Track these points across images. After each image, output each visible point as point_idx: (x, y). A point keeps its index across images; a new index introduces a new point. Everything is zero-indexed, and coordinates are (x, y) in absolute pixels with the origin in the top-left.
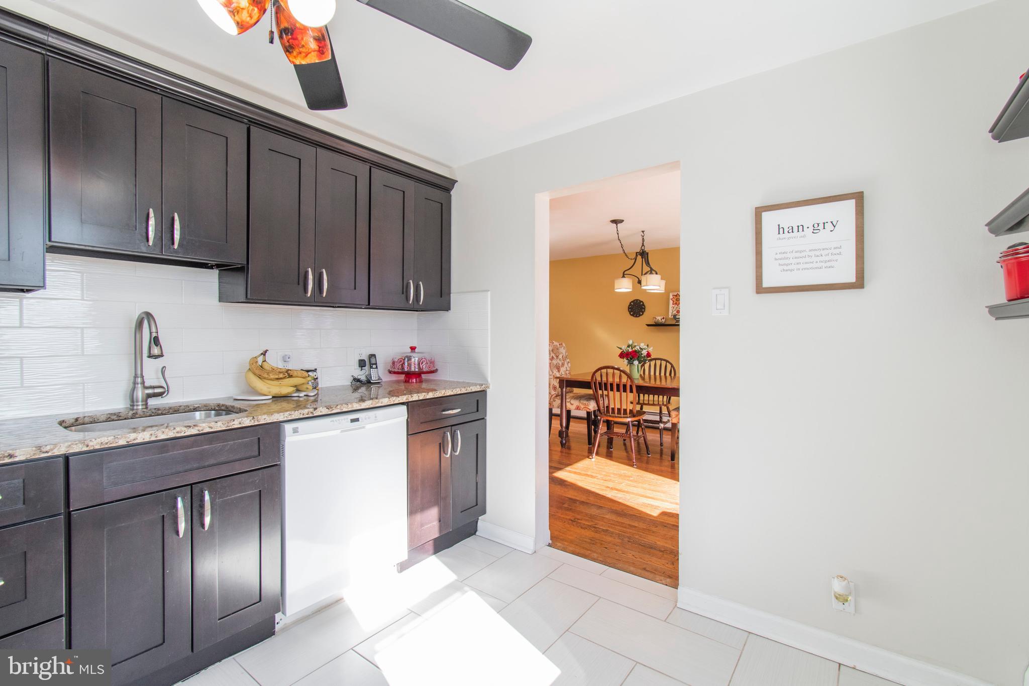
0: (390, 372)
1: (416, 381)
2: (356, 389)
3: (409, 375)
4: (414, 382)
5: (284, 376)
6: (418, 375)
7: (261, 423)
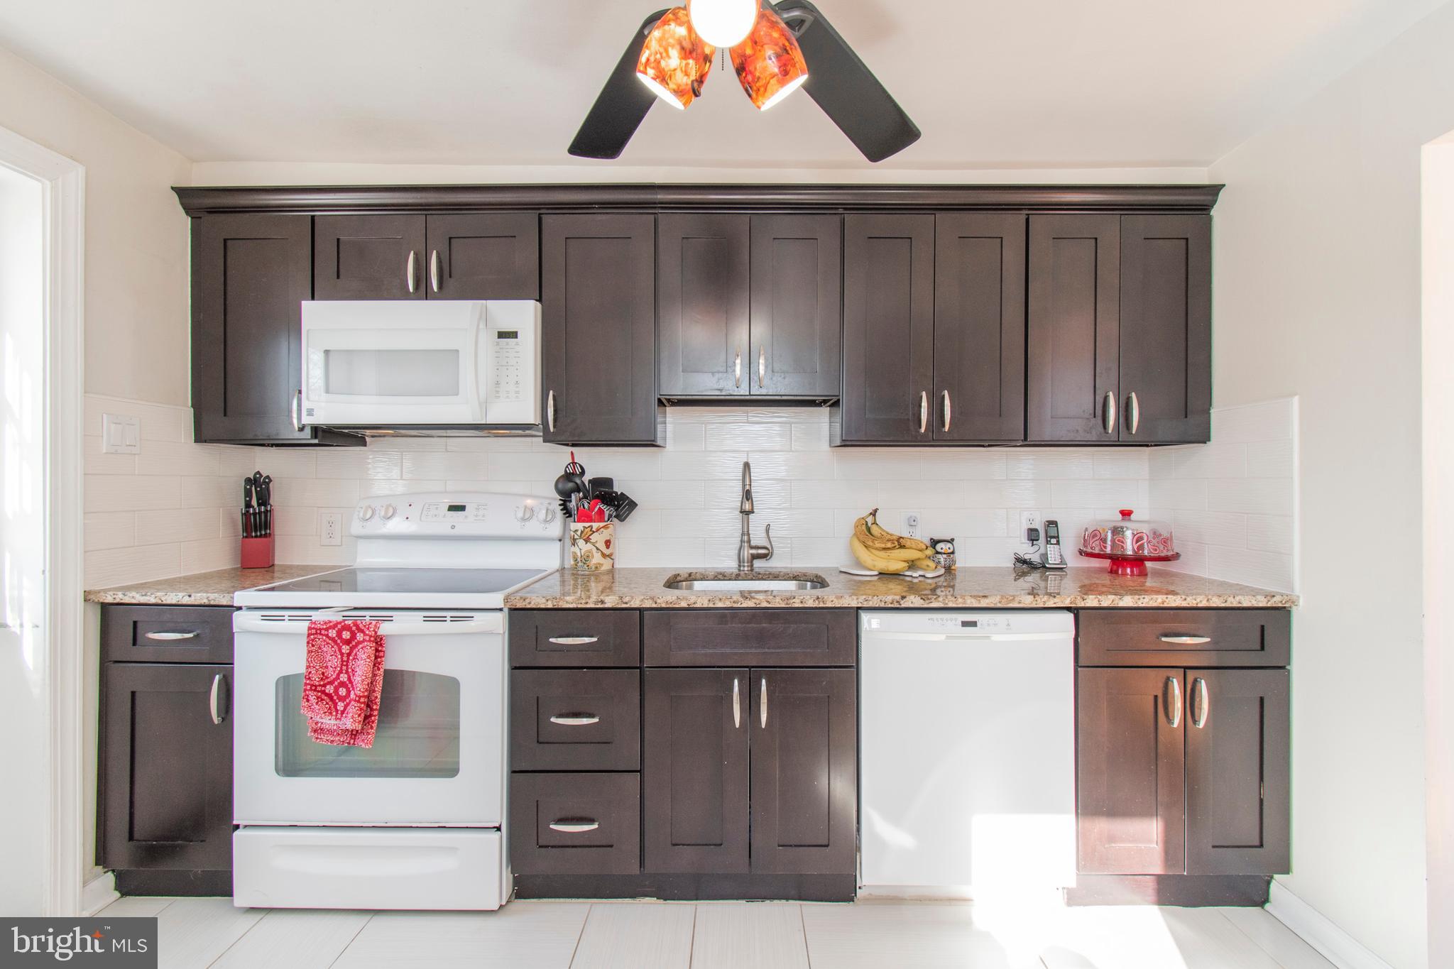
0: (1081, 552)
1: (1132, 571)
2: (1020, 575)
3: (1118, 562)
4: (1127, 575)
5: (893, 545)
6: (1138, 562)
7: (827, 606)
